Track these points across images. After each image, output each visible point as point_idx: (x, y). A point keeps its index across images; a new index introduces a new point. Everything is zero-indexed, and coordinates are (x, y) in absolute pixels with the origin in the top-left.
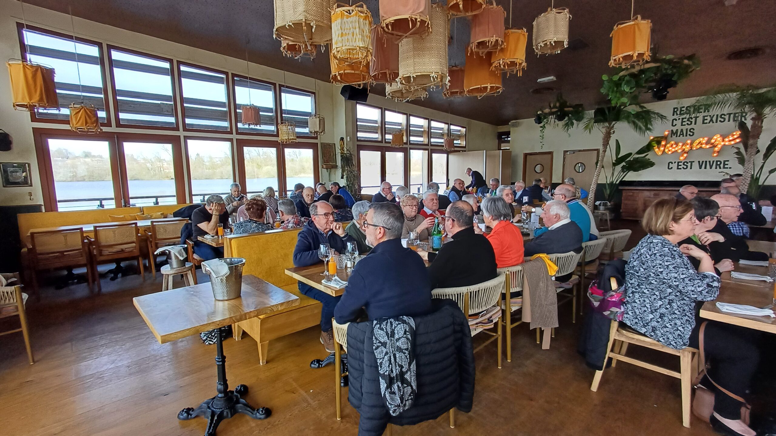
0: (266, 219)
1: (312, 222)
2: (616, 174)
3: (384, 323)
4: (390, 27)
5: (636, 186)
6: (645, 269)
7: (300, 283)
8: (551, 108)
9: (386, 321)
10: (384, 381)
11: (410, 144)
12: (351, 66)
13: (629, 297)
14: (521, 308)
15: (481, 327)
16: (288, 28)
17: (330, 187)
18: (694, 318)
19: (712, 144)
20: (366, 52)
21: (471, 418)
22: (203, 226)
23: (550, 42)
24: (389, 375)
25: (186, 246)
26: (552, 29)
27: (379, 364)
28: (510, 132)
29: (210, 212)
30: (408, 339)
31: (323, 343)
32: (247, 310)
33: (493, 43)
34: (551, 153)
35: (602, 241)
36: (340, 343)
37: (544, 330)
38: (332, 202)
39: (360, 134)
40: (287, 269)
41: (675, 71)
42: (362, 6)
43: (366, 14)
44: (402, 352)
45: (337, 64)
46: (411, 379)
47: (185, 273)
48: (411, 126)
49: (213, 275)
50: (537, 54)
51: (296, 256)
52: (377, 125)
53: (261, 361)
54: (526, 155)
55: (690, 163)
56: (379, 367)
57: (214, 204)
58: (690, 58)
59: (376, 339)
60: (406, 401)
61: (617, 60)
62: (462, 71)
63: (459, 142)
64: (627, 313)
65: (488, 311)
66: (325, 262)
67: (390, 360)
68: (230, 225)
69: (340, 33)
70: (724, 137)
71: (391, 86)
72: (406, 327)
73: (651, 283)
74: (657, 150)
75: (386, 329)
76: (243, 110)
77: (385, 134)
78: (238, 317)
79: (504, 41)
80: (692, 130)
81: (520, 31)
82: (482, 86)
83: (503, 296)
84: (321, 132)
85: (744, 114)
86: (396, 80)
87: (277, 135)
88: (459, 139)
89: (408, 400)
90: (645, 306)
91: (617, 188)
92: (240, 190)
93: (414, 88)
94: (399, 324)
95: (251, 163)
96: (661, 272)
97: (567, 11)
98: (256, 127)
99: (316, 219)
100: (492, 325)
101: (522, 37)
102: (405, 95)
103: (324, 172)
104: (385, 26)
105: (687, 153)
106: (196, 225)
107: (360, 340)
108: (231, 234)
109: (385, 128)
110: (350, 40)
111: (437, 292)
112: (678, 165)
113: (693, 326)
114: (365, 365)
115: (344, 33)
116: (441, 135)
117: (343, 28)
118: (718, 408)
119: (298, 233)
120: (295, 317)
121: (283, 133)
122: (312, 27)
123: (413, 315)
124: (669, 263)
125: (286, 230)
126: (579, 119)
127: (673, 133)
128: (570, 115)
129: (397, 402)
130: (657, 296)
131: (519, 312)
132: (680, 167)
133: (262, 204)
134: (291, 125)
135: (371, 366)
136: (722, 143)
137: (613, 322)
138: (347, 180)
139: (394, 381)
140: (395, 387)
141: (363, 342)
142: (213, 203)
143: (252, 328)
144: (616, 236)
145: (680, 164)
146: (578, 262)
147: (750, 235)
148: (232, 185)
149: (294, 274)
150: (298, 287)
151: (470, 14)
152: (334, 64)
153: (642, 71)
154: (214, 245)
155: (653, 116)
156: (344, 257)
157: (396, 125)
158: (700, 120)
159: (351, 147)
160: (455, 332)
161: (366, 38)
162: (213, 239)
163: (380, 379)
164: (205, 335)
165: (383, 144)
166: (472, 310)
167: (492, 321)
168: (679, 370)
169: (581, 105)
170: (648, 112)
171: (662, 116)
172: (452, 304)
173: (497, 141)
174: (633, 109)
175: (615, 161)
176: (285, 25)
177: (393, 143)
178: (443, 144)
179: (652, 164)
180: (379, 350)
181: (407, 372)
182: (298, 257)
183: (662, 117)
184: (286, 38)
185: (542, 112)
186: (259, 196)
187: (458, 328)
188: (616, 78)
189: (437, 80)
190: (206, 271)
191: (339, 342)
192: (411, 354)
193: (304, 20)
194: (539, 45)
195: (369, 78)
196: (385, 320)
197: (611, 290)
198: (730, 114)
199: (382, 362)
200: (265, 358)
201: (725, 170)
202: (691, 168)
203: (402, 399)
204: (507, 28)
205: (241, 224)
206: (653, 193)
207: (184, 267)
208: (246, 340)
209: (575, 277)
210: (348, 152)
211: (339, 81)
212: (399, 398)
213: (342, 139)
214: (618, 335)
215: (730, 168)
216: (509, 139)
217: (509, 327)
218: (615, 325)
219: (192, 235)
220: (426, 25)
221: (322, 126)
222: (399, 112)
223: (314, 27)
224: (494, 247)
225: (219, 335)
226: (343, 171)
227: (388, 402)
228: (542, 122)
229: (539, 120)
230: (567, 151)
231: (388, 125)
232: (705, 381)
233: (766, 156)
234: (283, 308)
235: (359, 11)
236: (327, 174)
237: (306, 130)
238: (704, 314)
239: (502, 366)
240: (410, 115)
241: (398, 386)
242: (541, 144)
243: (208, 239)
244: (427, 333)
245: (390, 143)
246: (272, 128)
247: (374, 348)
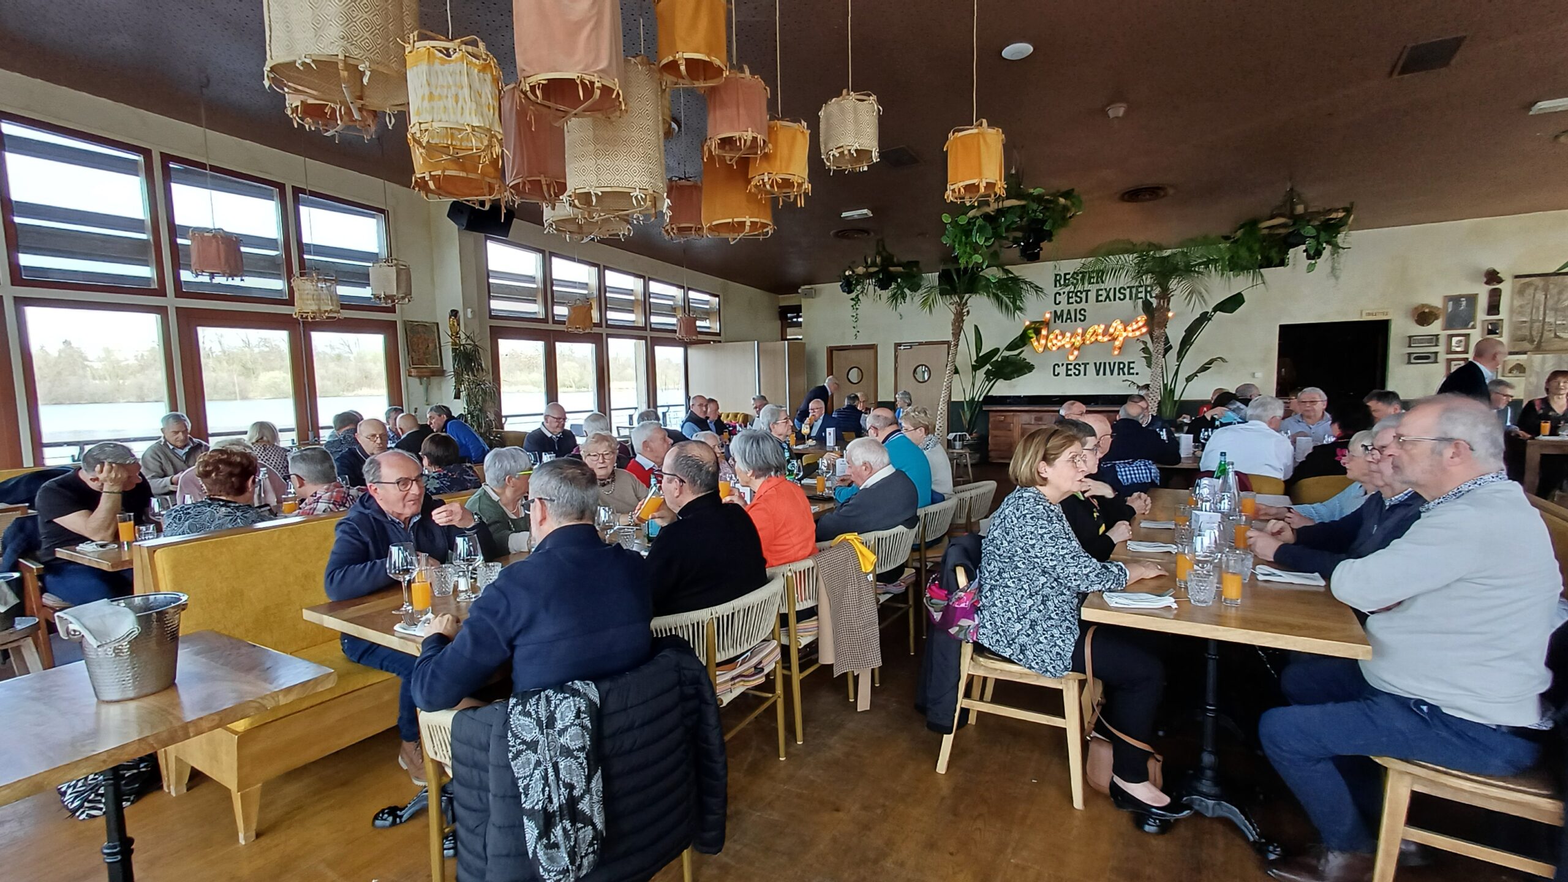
0: (260, 495)
1: (370, 497)
2: (977, 384)
3: (533, 701)
4: (538, 92)
5: (1011, 404)
6: (1009, 542)
7: (345, 636)
8: (867, 267)
9: (537, 697)
10: (532, 824)
11: (608, 326)
12: (459, 162)
13: (986, 597)
14: (817, 639)
15: (742, 683)
16: (301, 68)
17: (428, 416)
18: (1077, 623)
19: (1111, 335)
20: (487, 138)
21: (724, 868)
22: (72, 521)
23: (850, 150)
24: (545, 809)
25: (16, 575)
26: (851, 127)
27: (521, 790)
28: (800, 306)
29: (94, 486)
30: (583, 727)
31: (405, 767)
32: (190, 716)
33: (748, 143)
34: (873, 347)
35: (950, 504)
36: (438, 759)
37: (858, 675)
38: (428, 450)
39: (495, 304)
40: (307, 609)
41: (1048, 214)
42: (474, 44)
43: (485, 60)
44: (572, 756)
45: (423, 158)
46: (592, 811)
47: (15, 645)
48: (608, 289)
49: (91, 641)
50: (830, 170)
51: (330, 576)
52: (534, 286)
53: (241, 835)
54: (831, 351)
55: (1083, 366)
56: (523, 796)
57: (106, 467)
58: (1067, 195)
59: (516, 736)
60: (582, 858)
61: (957, 190)
62: (697, 188)
63: (706, 323)
64: (984, 627)
65: (753, 651)
66: (404, 585)
67: (545, 778)
68: (154, 515)
69: (427, 93)
70: (1126, 324)
71: (553, 209)
72: (580, 703)
73: (1017, 567)
74: (1035, 344)
75: (537, 712)
76: (192, 240)
77: (553, 305)
78: (165, 735)
79: (767, 140)
80: (1082, 312)
81: (795, 125)
82: (735, 220)
83: (783, 619)
84: (403, 298)
85: (1149, 289)
86: (561, 197)
87: (290, 302)
88: (706, 319)
89: (586, 855)
90: (1009, 611)
91: (981, 408)
92: (189, 428)
93: (600, 216)
94: (565, 698)
95: (225, 363)
96: (1033, 546)
97: (873, 98)
98: (230, 282)
99: (378, 490)
100: (761, 677)
101: (799, 136)
102: (585, 229)
103: (412, 386)
104: (528, 89)
105: (1078, 349)
106: (50, 522)
107: (480, 744)
108: (158, 537)
109: (552, 291)
110: (451, 111)
111: (661, 623)
112: (1068, 370)
113: (1076, 637)
114: (491, 797)
115: (436, 94)
116: (670, 309)
117: (433, 81)
118: (1118, 769)
119: (336, 524)
120: (332, 717)
121: (305, 297)
122: (363, 73)
123: (597, 679)
124: (1044, 530)
125: (311, 517)
126: (915, 288)
127: (1057, 316)
128: (899, 280)
129: (563, 863)
130: (1026, 591)
131: (813, 648)
132: (1069, 372)
133: (245, 461)
134: (325, 280)
135: (504, 797)
136: (1125, 334)
137: (964, 643)
138: (469, 403)
139: (555, 820)
140: (558, 831)
141: (486, 748)
142: (102, 464)
143: (214, 758)
144: (974, 493)
145: (1070, 367)
146: (913, 545)
147: (1160, 480)
148: (166, 419)
149: (325, 617)
150: (341, 647)
151: (703, 85)
152: (418, 156)
153: (1001, 212)
154: (106, 566)
155: (1024, 286)
156: (449, 569)
157: (575, 288)
158: (1092, 296)
159: (477, 331)
160: (684, 698)
161: (486, 110)
162: (104, 552)
163: (525, 820)
164: (76, 797)
165: (550, 326)
166: (723, 653)
167: (762, 670)
168: (1062, 715)
169: (916, 263)
170: (1016, 280)
171: (1037, 287)
172: (678, 644)
173: (779, 322)
174: (993, 274)
175: (975, 361)
176: (295, 62)
177: (570, 322)
178: (675, 328)
179: (1029, 368)
180: (522, 759)
181: (582, 797)
182: (338, 576)
183: (1038, 289)
184: (296, 90)
185: (853, 272)
186: (238, 443)
187: (690, 690)
188: (963, 220)
189: (645, 203)
190: (68, 633)
191: (434, 757)
192: (591, 757)
193: (341, 57)
194: (831, 153)
195: (503, 190)
196: (534, 694)
197: (958, 588)
198: (1131, 288)
199: (528, 785)
200: (254, 826)
201: (1130, 377)
202: (1085, 375)
203: (572, 854)
204: (772, 118)
205: (185, 510)
206: (1034, 415)
207: (11, 630)
208: (201, 791)
209: (909, 572)
210: (469, 342)
211: (431, 191)
212: (565, 855)
213: (454, 313)
214: (974, 667)
215: (1137, 374)
216: (800, 320)
217: (797, 677)
218: (967, 650)
219: (38, 546)
220: (614, 96)
221: (403, 285)
222: (580, 261)
223: (368, 73)
224: (758, 527)
225: (111, 789)
226: (459, 382)
227: (543, 867)
228: (853, 291)
229: (848, 287)
230: (900, 345)
231: (558, 285)
232: (1099, 727)
233: (1181, 355)
234: (291, 698)
235: (468, 53)
236: (422, 389)
237: (366, 292)
238: (1089, 614)
239: (787, 754)
240: (606, 268)
241: (564, 829)
242: (855, 330)
243: (88, 554)
244: (625, 709)
245: (564, 323)
246: (277, 284)
247: (510, 755)
